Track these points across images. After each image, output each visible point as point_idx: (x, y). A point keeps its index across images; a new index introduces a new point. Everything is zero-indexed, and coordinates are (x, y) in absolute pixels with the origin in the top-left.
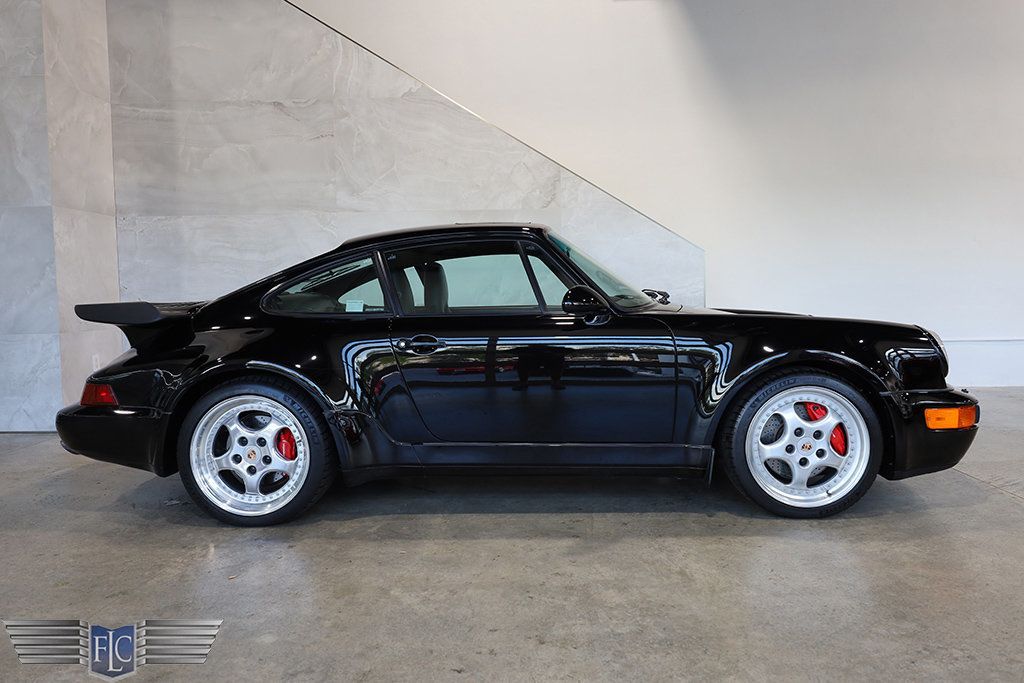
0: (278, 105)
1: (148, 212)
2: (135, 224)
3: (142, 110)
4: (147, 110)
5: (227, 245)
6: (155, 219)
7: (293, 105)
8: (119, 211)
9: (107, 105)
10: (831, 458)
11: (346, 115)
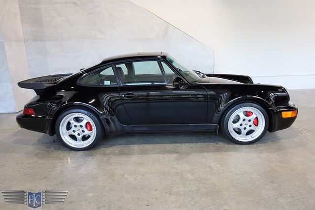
8: (25, 40)
10: (253, 127)
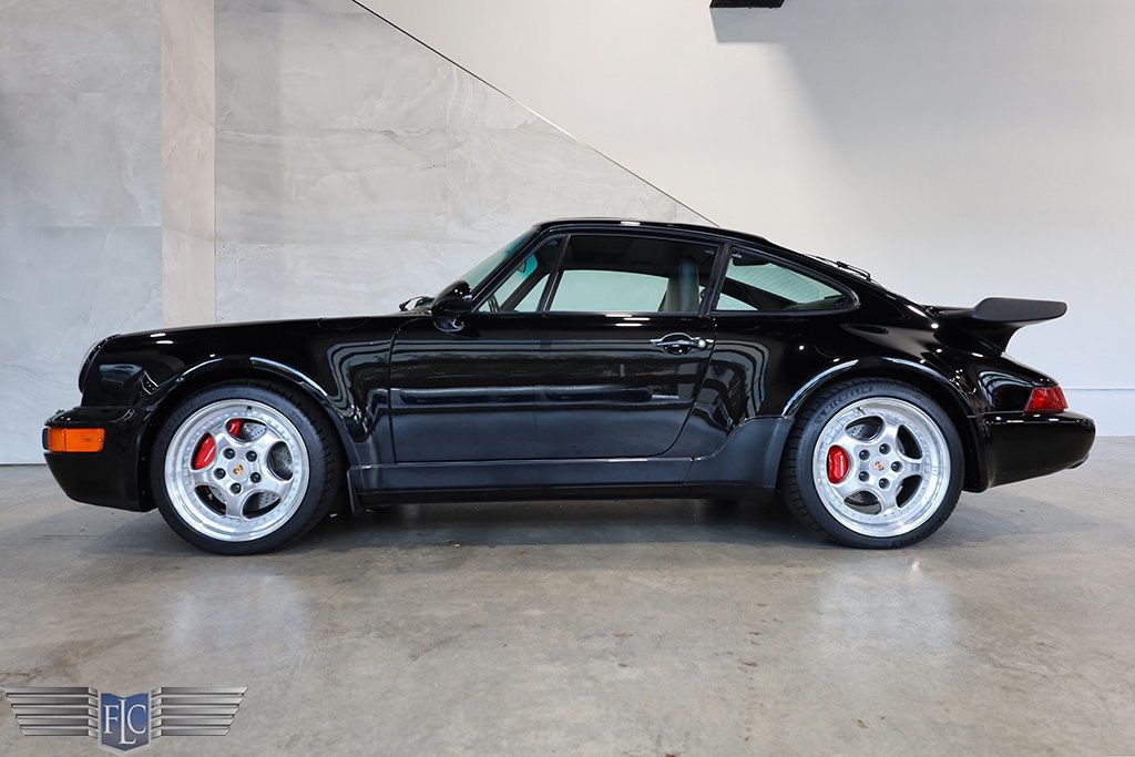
0: (389, 133)
1: (249, 240)
2: (235, 252)
3: (247, 135)
4: (252, 136)
5: (331, 275)
6: (257, 247)
7: (405, 135)
8: (218, 238)
9: (211, 129)
11: (459, 145)
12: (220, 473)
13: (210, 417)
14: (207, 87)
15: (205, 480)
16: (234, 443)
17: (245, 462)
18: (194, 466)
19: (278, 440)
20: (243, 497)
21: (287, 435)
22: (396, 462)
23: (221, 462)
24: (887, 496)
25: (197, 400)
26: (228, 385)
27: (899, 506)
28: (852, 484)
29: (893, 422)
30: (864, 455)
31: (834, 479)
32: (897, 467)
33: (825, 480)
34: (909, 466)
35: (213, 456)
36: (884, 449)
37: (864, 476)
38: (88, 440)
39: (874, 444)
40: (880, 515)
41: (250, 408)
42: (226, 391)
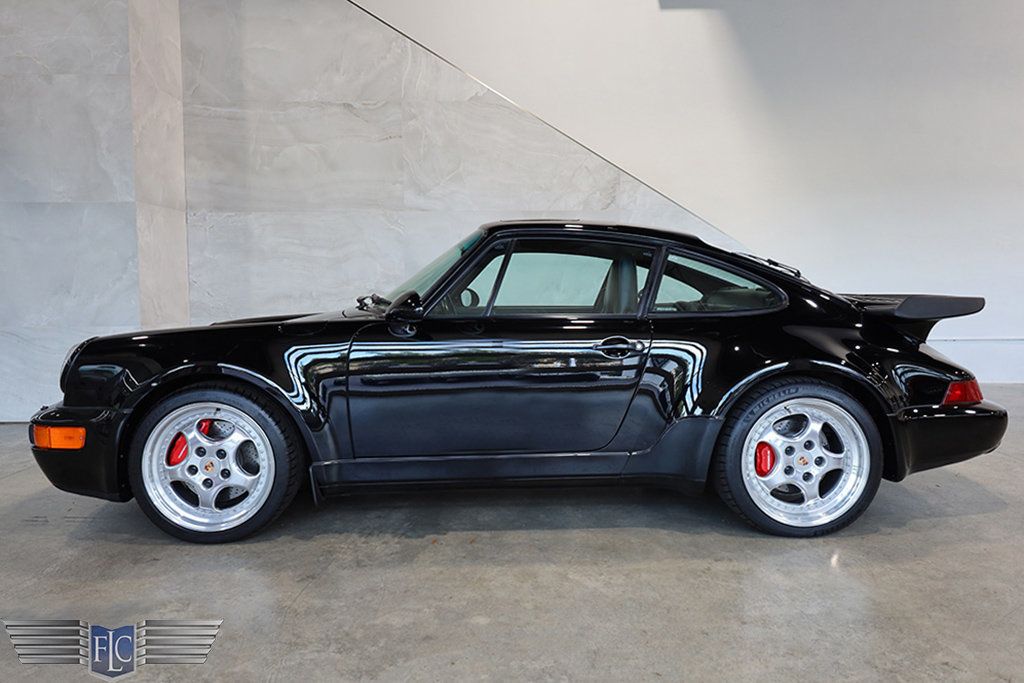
0: (348, 106)
1: (219, 208)
2: (205, 219)
3: (214, 109)
4: (219, 109)
5: (296, 241)
6: (226, 214)
7: (363, 107)
9: (179, 103)
11: (414, 117)
12: (193, 470)
13: (183, 418)
14: (174, 64)
15: (179, 476)
16: (205, 442)
17: (216, 459)
18: (169, 462)
19: (246, 438)
20: (215, 491)
21: (253, 433)
22: (355, 458)
23: (194, 459)
24: (810, 488)
25: (170, 403)
26: (197, 388)
27: (821, 497)
28: (778, 477)
29: (818, 419)
30: (790, 451)
31: (762, 472)
32: (820, 461)
33: (753, 473)
34: (831, 461)
35: (186, 453)
36: (809, 445)
37: (789, 470)
38: (70, 438)
39: (799, 440)
40: (803, 505)
41: (218, 409)
42: (195, 395)
